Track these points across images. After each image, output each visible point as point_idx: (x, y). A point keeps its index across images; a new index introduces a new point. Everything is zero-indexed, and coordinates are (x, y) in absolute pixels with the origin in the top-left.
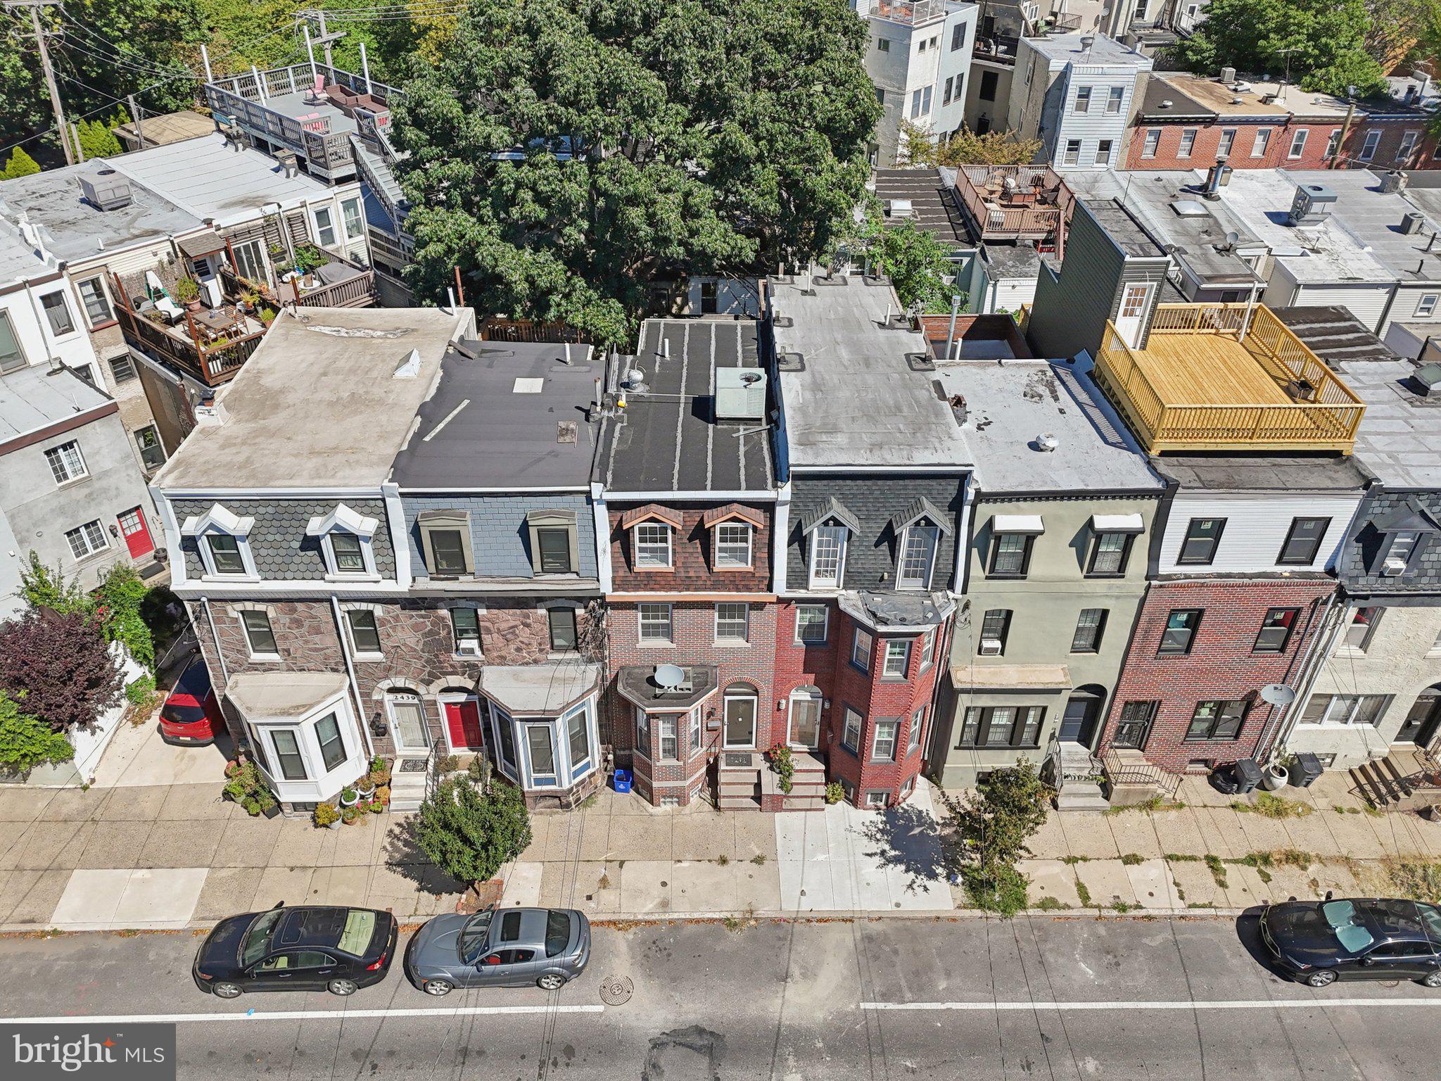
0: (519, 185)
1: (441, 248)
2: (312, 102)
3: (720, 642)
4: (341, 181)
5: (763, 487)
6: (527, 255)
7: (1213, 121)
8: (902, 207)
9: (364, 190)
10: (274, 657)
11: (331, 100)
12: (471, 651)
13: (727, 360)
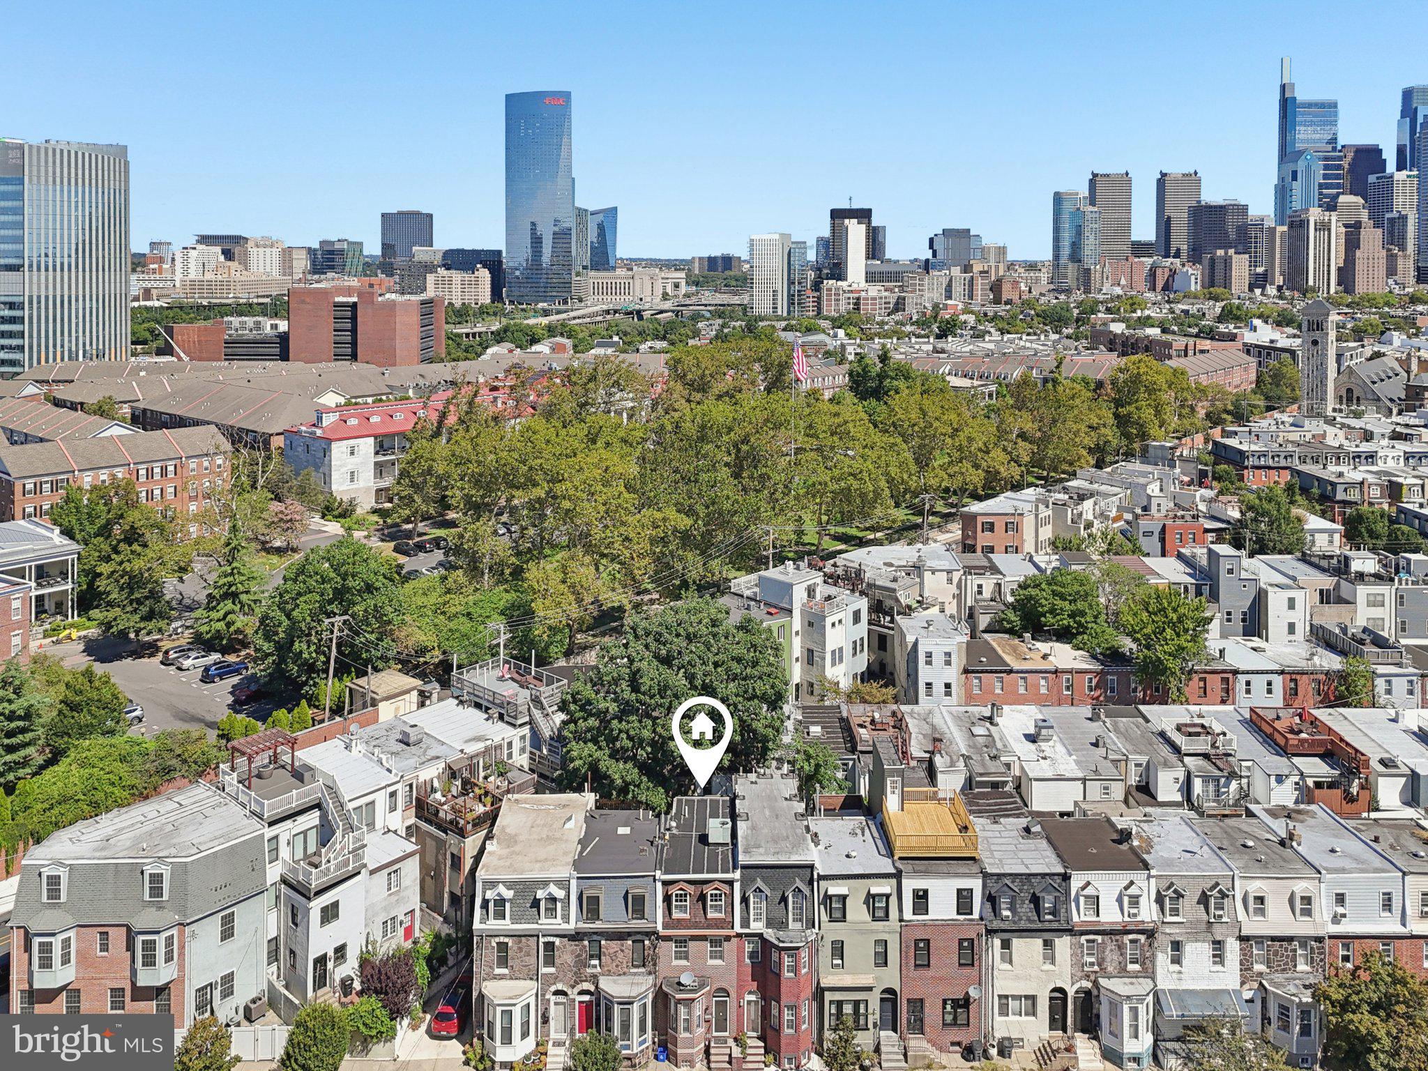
0: (620, 731)
1: (581, 762)
2: (501, 679)
3: (711, 962)
4: (521, 725)
5: (728, 872)
6: (621, 765)
7: (1011, 671)
8: (816, 730)
9: (532, 729)
10: (505, 971)
11: (512, 679)
12: (595, 966)
13: (715, 815)
